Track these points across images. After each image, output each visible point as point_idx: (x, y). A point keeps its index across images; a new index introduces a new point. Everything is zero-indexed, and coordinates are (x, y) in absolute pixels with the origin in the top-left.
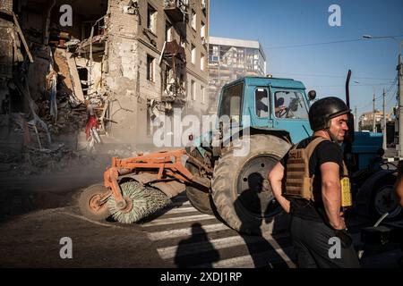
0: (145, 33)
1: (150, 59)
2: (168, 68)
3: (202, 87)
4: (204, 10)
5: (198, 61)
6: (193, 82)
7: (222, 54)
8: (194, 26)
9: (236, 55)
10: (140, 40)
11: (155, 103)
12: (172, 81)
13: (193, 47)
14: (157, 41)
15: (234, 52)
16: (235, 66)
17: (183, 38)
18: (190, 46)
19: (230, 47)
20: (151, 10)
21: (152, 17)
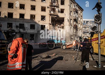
0: (70, 24)
1: (71, 28)
2: (74, 29)
3: (81, 31)
4: (81, 16)
5: (80, 26)
6: (79, 31)
7: (87, 23)
8: (79, 20)
9: (90, 23)
10: (69, 26)
11: (72, 35)
12: (75, 31)
13: (79, 24)
14: (72, 25)
15: (90, 22)
16: (90, 25)
17: (77, 23)
18: (78, 24)
19: (89, 21)
20: (71, 20)
21: (71, 21)
